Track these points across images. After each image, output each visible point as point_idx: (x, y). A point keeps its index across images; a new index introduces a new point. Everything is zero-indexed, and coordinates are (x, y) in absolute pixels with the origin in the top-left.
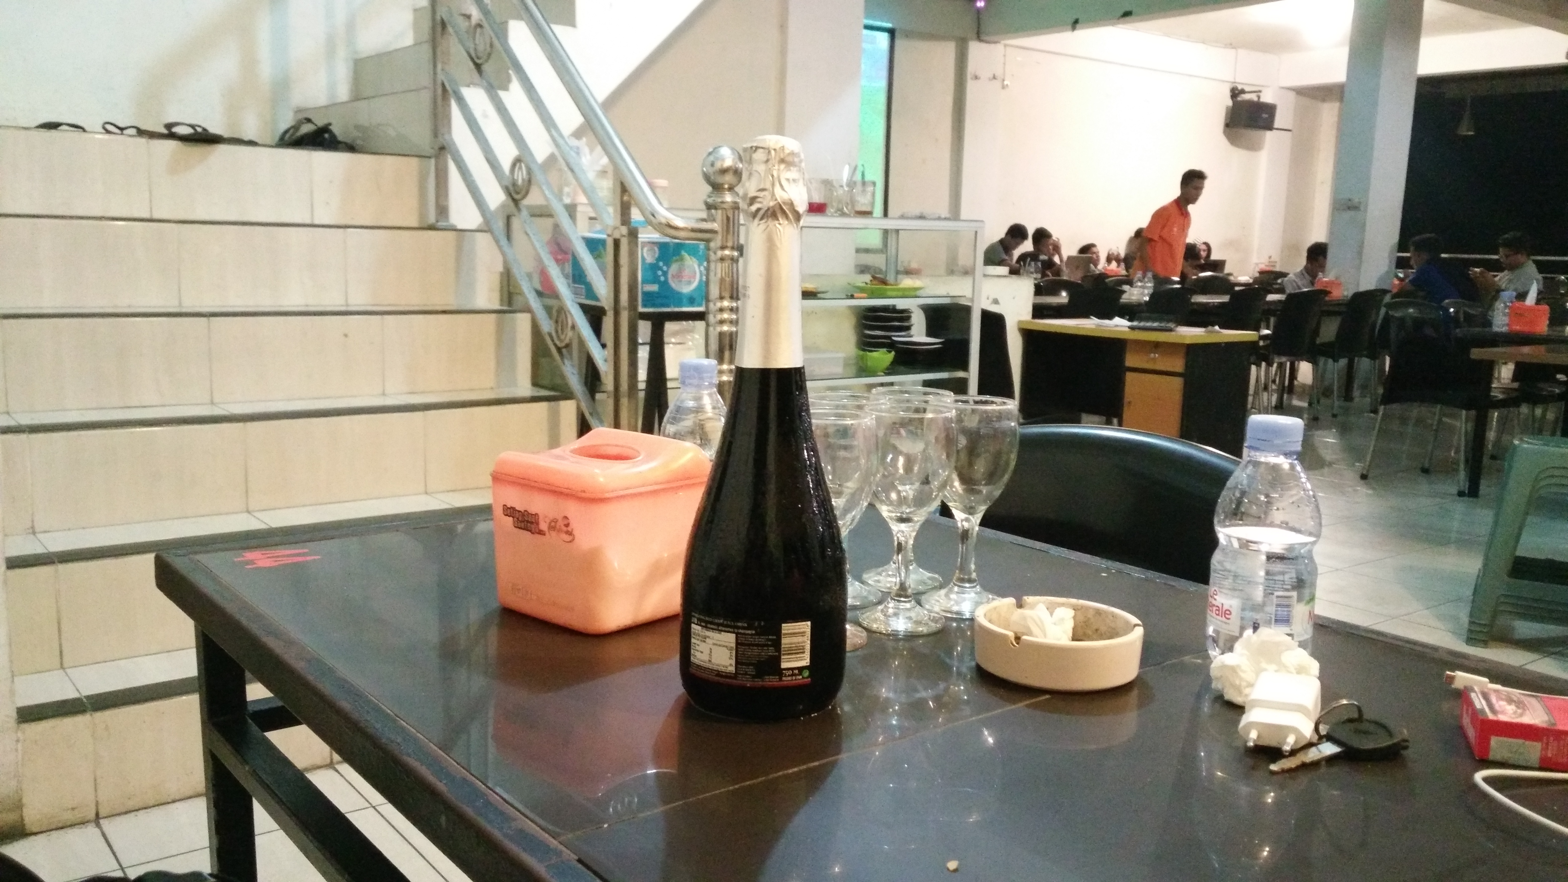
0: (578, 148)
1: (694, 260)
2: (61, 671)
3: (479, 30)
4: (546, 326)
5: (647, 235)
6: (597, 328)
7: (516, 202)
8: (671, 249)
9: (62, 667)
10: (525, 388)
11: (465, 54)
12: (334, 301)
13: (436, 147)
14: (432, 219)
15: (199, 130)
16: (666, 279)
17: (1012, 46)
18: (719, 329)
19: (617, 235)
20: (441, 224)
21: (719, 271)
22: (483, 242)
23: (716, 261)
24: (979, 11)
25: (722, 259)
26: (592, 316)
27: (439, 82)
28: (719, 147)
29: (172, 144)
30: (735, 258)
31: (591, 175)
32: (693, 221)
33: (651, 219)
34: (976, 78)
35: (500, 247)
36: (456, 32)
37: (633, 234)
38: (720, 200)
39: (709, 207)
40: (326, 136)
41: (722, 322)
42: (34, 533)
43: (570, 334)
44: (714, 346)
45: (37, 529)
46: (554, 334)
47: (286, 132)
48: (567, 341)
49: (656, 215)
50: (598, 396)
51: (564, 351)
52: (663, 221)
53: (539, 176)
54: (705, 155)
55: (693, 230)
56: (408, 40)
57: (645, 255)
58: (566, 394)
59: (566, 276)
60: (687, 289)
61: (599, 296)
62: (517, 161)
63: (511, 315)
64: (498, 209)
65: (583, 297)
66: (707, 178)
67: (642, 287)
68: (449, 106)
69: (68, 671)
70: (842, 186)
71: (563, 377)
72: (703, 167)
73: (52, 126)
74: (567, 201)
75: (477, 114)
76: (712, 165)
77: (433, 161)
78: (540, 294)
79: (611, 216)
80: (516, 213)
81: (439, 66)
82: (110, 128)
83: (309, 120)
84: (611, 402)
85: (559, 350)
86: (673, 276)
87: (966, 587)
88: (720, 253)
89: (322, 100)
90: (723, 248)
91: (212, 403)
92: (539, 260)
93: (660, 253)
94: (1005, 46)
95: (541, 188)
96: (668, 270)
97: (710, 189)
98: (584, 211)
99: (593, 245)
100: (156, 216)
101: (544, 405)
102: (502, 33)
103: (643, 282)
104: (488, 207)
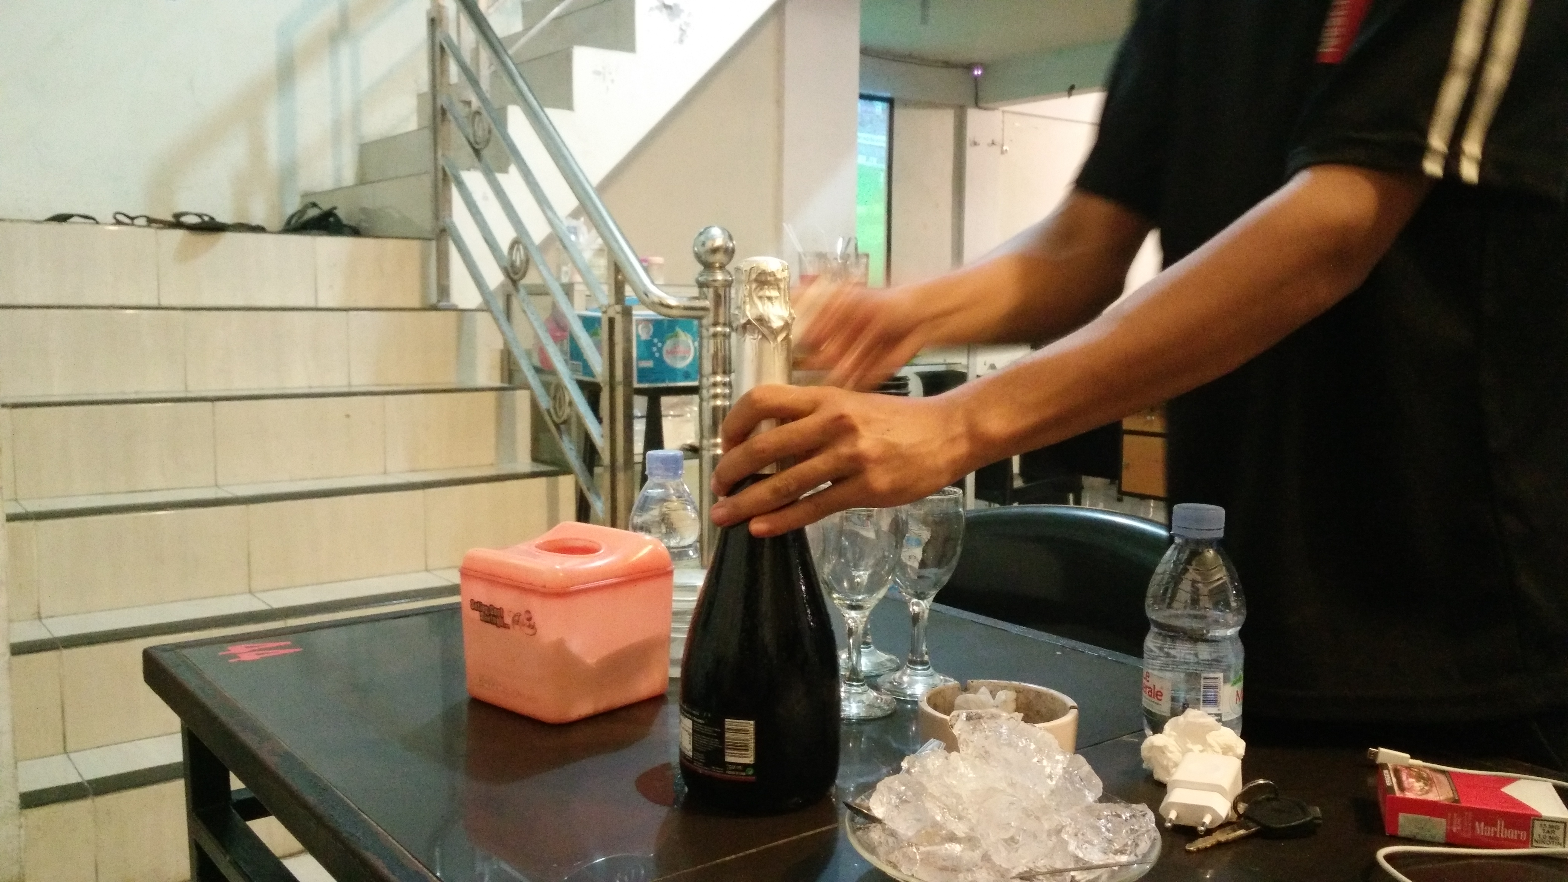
0: (575, 228)
1: (689, 336)
2: (65, 756)
3: (477, 118)
4: (545, 403)
5: (640, 313)
6: (594, 404)
7: (514, 282)
8: (666, 325)
9: (65, 751)
10: (524, 464)
11: (464, 139)
12: (337, 383)
13: (437, 230)
14: (433, 299)
15: (206, 219)
16: (661, 355)
17: (1009, 112)
18: (712, 403)
19: (611, 313)
20: (442, 304)
21: (710, 347)
22: (483, 321)
23: (709, 338)
24: (976, 78)
25: (715, 335)
26: (590, 391)
27: (440, 168)
28: (709, 228)
29: (180, 233)
30: (727, 334)
31: (587, 255)
32: (685, 299)
33: (645, 299)
34: (975, 144)
35: (500, 327)
36: (456, 119)
37: (627, 313)
38: (711, 279)
39: (701, 285)
40: (332, 219)
41: (715, 396)
42: (40, 618)
43: (567, 410)
44: (708, 421)
45: (43, 615)
46: (552, 410)
47: (292, 217)
48: (565, 417)
49: (649, 294)
50: (597, 470)
51: (562, 427)
52: (656, 300)
53: (536, 257)
54: (696, 235)
55: (686, 308)
56: (412, 125)
57: (640, 332)
58: (566, 470)
59: (563, 352)
60: (682, 364)
61: (596, 374)
62: (515, 243)
63: (511, 392)
64: (497, 289)
65: (580, 373)
66: (698, 257)
67: (637, 365)
68: (450, 190)
69: (72, 755)
70: (836, 259)
71: (561, 452)
72: (694, 247)
73: (62, 218)
74: (565, 280)
75: (477, 197)
76: (703, 244)
77: (434, 243)
78: (538, 370)
79: (605, 295)
80: (514, 292)
81: (440, 153)
82: (121, 218)
83: (314, 205)
84: (607, 477)
85: (557, 426)
86: (667, 352)
87: (918, 670)
88: (712, 330)
89: (328, 184)
90: (716, 324)
91: (216, 485)
92: (537, 336)
93: (654, 329)
94: (1003, 112)
95: (537, 268)
96: (662, 347)
97: (700, 268)
98: (580, 289)
99: (590, 324)
100: (165, 302)
101: (542, 482)
102: (501, 120)
103: (640, 358)
104: (488, 288)
